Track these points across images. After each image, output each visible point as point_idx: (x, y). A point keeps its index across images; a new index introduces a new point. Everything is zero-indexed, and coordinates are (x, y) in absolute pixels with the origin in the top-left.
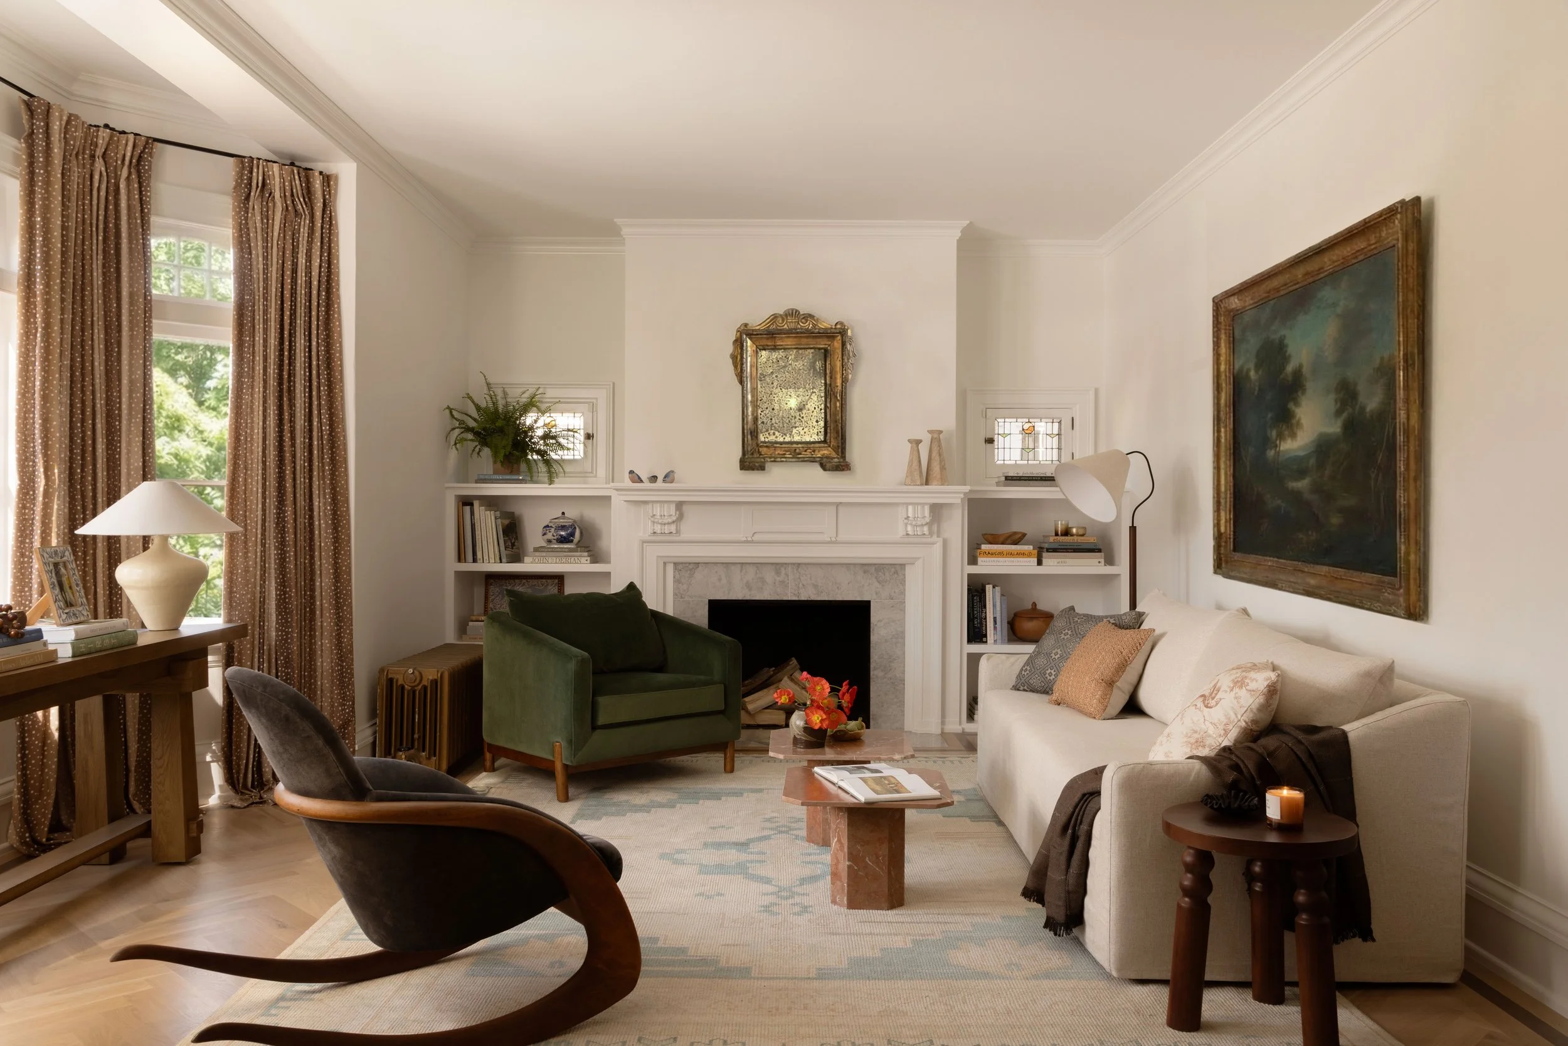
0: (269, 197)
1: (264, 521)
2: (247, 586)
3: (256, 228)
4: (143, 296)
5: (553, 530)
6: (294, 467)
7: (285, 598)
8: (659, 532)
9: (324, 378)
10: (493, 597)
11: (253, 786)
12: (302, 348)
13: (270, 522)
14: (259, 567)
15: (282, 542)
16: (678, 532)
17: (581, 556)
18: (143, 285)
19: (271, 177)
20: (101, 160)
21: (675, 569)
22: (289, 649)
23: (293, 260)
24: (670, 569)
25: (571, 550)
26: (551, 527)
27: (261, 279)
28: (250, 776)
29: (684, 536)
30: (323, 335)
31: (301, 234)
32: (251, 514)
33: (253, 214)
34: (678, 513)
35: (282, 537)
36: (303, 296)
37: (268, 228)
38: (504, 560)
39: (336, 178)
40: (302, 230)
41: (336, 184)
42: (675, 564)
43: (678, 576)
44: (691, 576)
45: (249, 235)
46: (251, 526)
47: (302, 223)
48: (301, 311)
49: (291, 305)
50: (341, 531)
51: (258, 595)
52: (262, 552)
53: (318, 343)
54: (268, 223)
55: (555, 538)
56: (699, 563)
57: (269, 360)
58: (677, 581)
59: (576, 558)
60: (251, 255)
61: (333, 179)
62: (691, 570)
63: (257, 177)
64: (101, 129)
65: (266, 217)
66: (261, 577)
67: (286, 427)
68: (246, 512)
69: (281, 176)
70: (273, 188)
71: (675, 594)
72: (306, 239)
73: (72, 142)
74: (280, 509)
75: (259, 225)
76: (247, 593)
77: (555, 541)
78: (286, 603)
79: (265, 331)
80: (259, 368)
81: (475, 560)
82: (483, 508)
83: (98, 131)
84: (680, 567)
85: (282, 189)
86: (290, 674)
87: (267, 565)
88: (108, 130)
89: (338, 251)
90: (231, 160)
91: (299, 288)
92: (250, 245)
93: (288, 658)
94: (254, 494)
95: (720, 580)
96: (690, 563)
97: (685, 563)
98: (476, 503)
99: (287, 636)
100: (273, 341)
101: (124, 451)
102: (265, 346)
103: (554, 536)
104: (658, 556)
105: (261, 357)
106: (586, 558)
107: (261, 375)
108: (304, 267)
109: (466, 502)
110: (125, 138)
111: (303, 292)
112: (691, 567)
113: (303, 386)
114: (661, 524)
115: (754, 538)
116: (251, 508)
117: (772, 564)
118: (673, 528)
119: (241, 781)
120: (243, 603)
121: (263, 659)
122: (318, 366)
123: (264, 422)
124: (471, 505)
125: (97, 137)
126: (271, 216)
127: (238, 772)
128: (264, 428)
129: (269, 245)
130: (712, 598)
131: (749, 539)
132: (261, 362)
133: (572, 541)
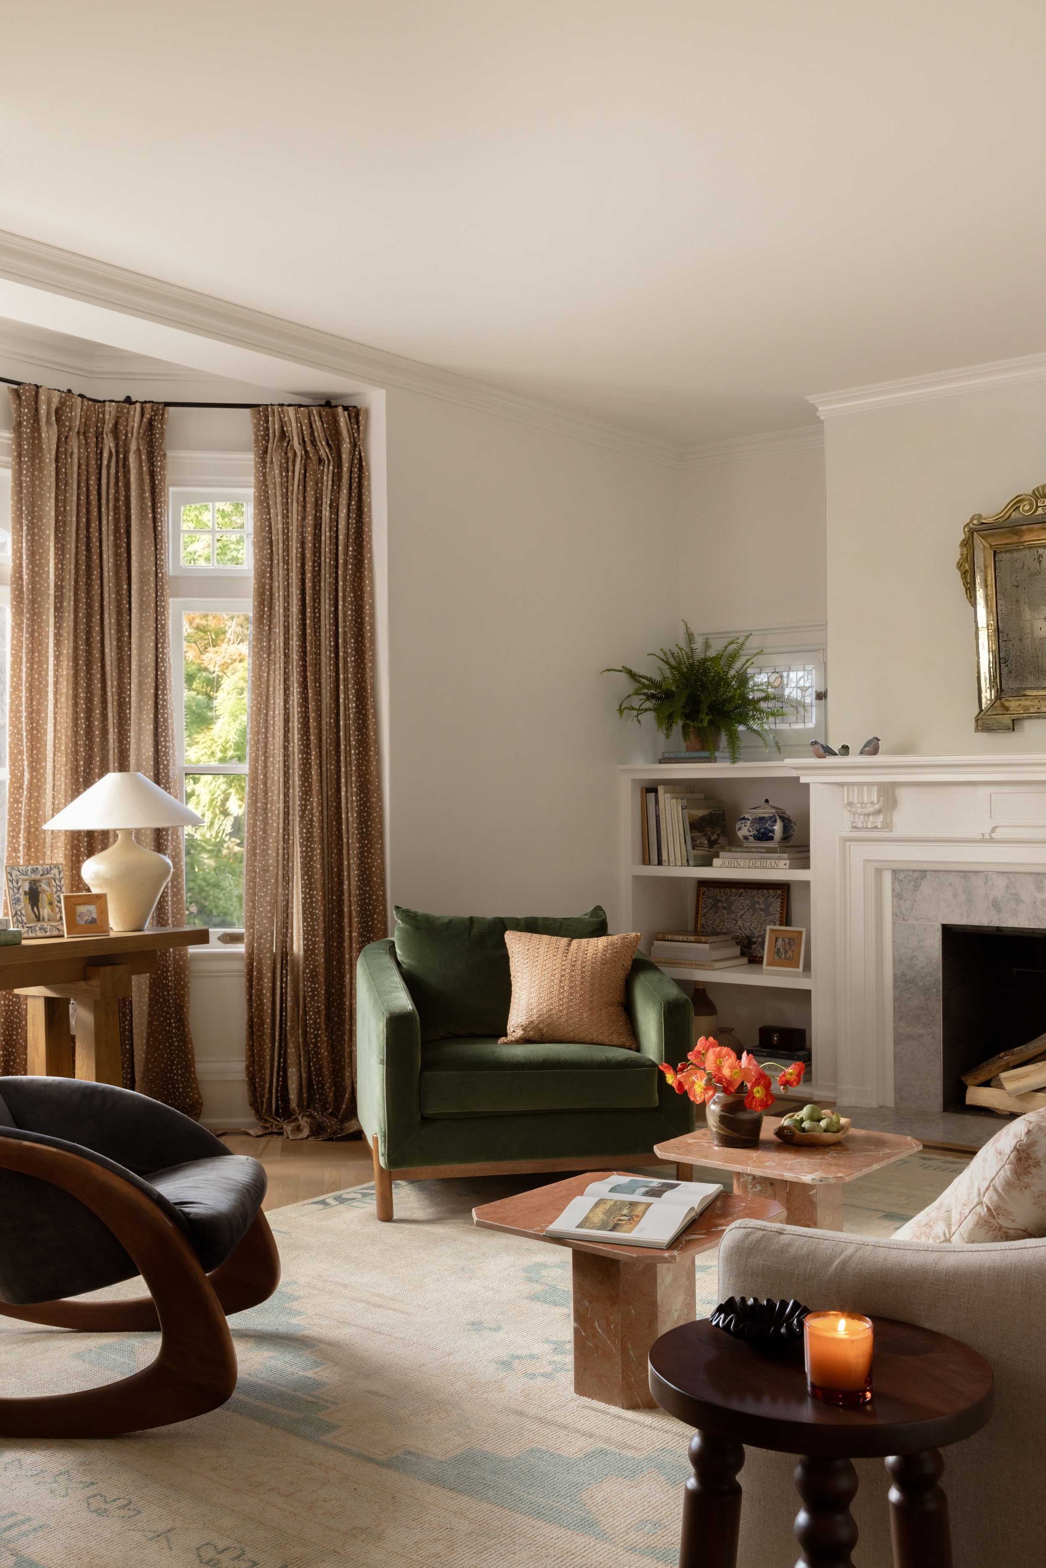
0: (288, 446)
1: (287, 814)
2: (266, 887)
3: (275, 483)
4: (153, 574)
5: (749, 823)
6: (320, 752)
7: (312, 902)
8: (859, 826)
9: (351, 648)
10: (705, 910)
11: (277, 1113)
12: (327, 614)
13: (293, 815)
14: (281, 866)
15: (308, 838)
16: (888, 826)
17: (779, 859)
18: (154, 562)
19: (288, 424)
20: (110, 436)
21: (895, 878)
22: (317, 960)
23: (316, 514)
24: (887, 877)
25: (769, 850)
26: (748, 819)
27: (280, 541)
28: (274, 1101)
29: (900, 830)
30: (350, 597)
31: (325, 483)
32: (272, 806)
33: (272, 469)
34: (882, 799)
35: (308, 832)
36: (328, 555)
37: (287, 482)
38: (691, 863)
39: (367, 411)
40: (325, 478)
41: (367, 418)
42: (894, 872)
43: (898, 889)
44: (916, 888)
45: (267, 492)
46: (272, 819)
47: (325, 470)
48: (326, 573)
49: (314, 567)
50: (370, 826)
51: (280, 898)
52: (284, 849)
53: (344, 606)
54: (287, 477)
55: (752, 834)
56: (925, 871)
57: (291, 632)
58: (897, 896)
59: (773, 862)
60: (270, 515)
61: (362, 413)
62: (915, 880)
63: (275, 426)
64: (107, 403)
65: (285, 469)
66: (284, 877)
67: (311, 705)
68: (266, 804)
69: (298, 420)
70: (290, 435)
71: (894, 915)
72: (330, 487)
73: (67, 424)
74: (306, 800)
75: (278, 480)
76: (266, 896)
77: (751, 839)
78: (313, 908)
79: (287, 597)
80: (280, 641)
81: (660, 863)
82: (668, 795)
83: (104, 406)
84: (901, 876)
85: (300, 435)
86: (317, 991)
87: (290, 864)
88: (114, 404)
89: (369, 496)
90: (247, 411)
91: (323, 546)
92: (268, 504)
93: (316, 971)
94: (276, 782)
95: (955, 895)
96: (914, 871)
97: (908, 871)
98: (661, 789)
99: (314, 946)
100: (295, 609)
101: (133, 740)
102: (287, 616)
103: (750, 831)
104: (865, 861)
105: (282, 629)
106: (784, 862)
107: (282, 650)
108: (328, 521)
109: (651, 789)
110: (133, 409)
111: (327, 549)
112: (916, 875)
113: (328, 658)
114: (865, 815)
115: (994, 835)
116: (272, 799)
117: (1031, 874)
118: (879, 820)
119: (265, 1106)
120: (261, 907)
121: (287, 970)
122: (345, 633)
123: (286, 702)
124: (655, 791)
125: (104, 413)
126: (291, 468)
127: (262, 1096)
128: (286, 709)
129: (289, 500)
130: (945, 923)
131: (987, 837)
132: (282, 634)
133: (772, 838)
